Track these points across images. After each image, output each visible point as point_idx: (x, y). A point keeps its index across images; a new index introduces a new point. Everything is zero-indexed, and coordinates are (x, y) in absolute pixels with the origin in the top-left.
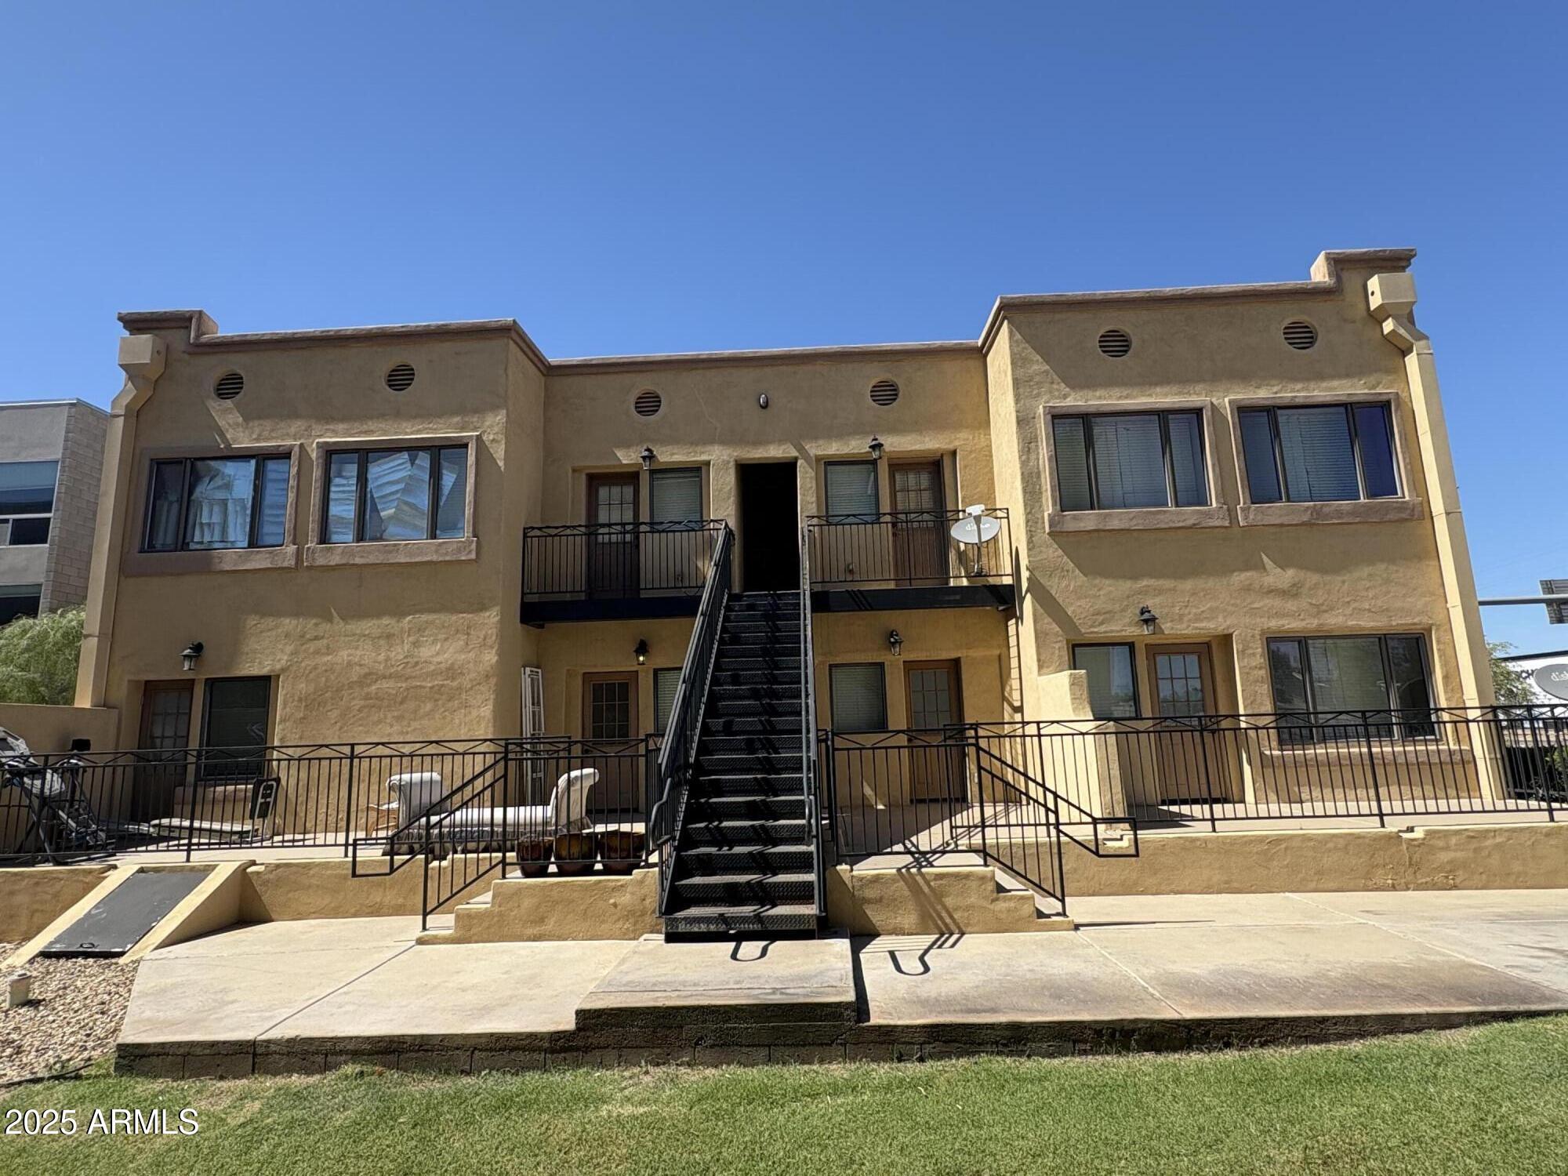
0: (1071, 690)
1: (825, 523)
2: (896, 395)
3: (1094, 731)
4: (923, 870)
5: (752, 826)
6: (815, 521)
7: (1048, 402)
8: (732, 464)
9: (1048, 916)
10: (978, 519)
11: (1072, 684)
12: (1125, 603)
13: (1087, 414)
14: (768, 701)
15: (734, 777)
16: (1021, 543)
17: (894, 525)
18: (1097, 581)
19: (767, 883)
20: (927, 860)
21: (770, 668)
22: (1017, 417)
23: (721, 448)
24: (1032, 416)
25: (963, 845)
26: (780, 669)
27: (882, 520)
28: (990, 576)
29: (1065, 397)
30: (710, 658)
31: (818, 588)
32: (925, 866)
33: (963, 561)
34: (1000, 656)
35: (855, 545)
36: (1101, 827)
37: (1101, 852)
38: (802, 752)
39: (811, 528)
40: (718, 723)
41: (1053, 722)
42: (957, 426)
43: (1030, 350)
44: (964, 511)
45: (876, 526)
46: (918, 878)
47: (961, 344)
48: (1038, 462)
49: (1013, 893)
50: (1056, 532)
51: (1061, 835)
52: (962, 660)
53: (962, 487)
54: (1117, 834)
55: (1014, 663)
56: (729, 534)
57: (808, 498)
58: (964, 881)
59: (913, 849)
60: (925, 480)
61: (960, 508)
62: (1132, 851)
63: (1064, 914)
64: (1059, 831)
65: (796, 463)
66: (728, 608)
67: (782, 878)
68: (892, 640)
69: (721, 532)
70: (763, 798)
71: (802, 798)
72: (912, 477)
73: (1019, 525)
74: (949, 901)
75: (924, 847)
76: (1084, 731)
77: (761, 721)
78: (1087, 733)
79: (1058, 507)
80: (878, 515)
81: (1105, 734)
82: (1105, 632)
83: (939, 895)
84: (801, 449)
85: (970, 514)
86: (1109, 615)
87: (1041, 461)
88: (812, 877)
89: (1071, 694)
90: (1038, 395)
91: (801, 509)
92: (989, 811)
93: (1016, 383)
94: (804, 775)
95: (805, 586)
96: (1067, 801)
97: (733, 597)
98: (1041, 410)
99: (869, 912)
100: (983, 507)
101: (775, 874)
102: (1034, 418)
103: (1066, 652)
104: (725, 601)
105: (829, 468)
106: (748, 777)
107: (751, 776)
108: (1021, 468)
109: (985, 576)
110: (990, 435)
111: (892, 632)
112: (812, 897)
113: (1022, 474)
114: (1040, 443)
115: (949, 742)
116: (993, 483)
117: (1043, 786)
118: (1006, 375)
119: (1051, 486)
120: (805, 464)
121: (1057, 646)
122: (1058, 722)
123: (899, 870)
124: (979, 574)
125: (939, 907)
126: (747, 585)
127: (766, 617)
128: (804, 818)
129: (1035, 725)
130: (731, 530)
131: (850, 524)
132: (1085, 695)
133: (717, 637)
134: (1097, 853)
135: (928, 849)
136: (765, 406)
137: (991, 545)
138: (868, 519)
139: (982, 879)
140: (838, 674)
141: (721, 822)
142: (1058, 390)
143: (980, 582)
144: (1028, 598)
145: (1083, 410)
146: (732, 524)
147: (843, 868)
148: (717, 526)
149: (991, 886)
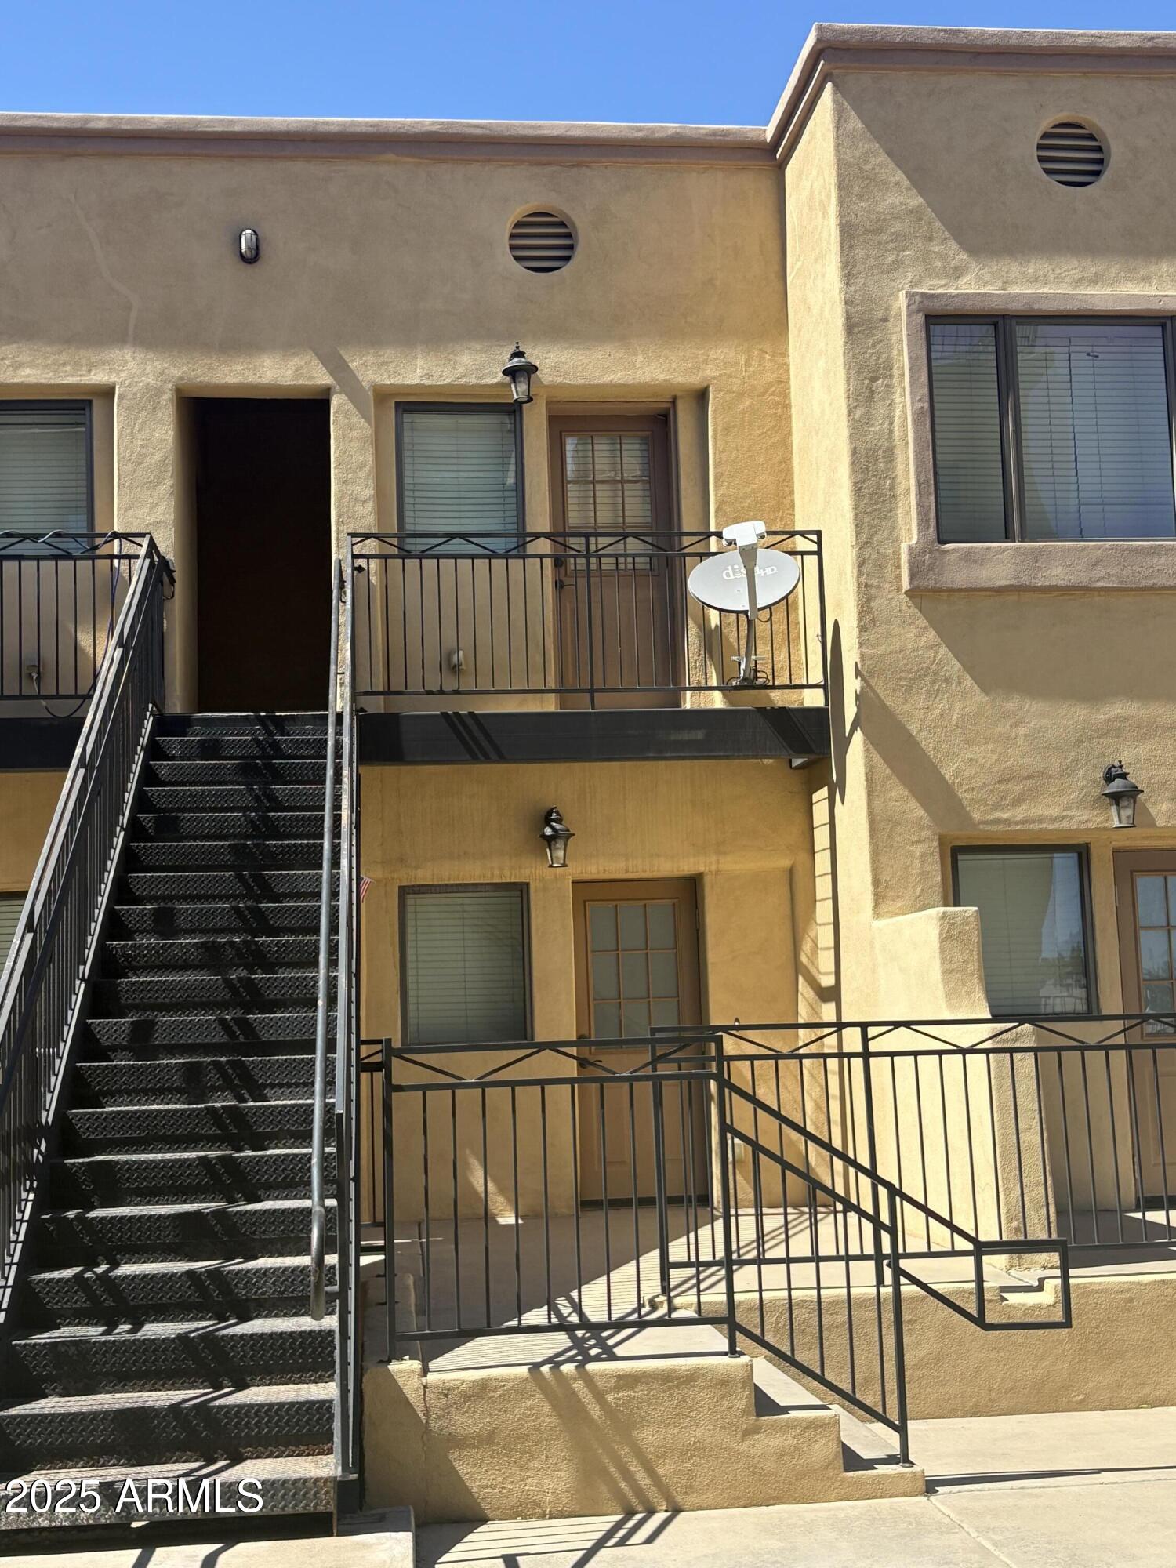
0: (942, 950)
1: (396, 551)
2: (571, 247)
3: (987, 1045)
4: (591, 1367)
5: (191, 1274)
6: (371, 546)
7: (916, 285)
8: (168, 397)
9: (870, 1464)
10: (749, 555)
11: (946, 939)
12: (1072, 756)
13: (1003, 316)
14: (244, 973)
15: (151, 1156)
16: (845, 612)
17: (559, 562)
18: (1011, 706)
19: (221, 1407)
20: (602, 1343)
21: (250, 894)
22: (848, 317)
23: (140, 356)
24: (880, 314)
25: (687, 1306)
26: (276, 898)
27: (531, 549)
28: (773, 687)
29: (958, 273)
30: (105, 869)
31: (375, 706)
32: (597, 1358)
33: (717, 654)
34: (791, 872)
35: (466, 604)
36: (994, 1264)
37: (990, 1318)
38: (312, 1095)
39: (362, 562)
40: (113, 1028)
41: (896, 1025)
42: (715, 330)
43: (882, 157)
44: (719, 535)
45: (516, 564)
46: (578, 1385)
47: (726, 133)
48: (891, 424)
49: (793, 1414)
50: (927, 590)
51: (903, 1280)
52: (708, 881)
53: (716, 478)
54: (1031, 1278)
55: (823, 887)
56: (159, 570)
57: (356, 489)
58: (683, 1390)
59: (574, 1319)
60: (632, 456)
61: (713, 529)
62: (1058, 1316)
63: (904, 1458)
64: (898, 1272)
65: (326, 404)
66: (154, 751)
67: (258, 1394)
68: (548, 831)
69: (137, 564)
70: (223, 1204)
71: (306, 1203)
72: (603, 450)
73: (841, 573)
74: (647, 1437)
75: (596, 1314)
76: (965, 1045)
77: (222, 1022)
78: (972, 1050)
79: (932, 531)
80: (523, 537)
81: (1011, 1051)
82: (1024, 822)
83: (623, 1423)
84: (338, 367)
85: (731, 542)
86: (1036, 782)
87: (897, 426)
88: (327, 1391)
89: (943, 961)
90: (897, 265)
91: (339, 516)
92: (746, 1228)
93: (848, 233)
94: (314, 1151)
95: (340, 698)
96: (923, 1208)
97: (166, 725)
98: (902, 302)
99: (463, 1469)
100: (760, 527)
101: (241, 1386)
102: (886, 320)
103: (938, 866)
104: (146, 733)
105: (407, 418)
106: (185, 1155)
107: (194, 1155)
108: (851, 437)
109: (765, 687)
110: (785, 354)
111: (550, 813)
112: (329, 1438)
113: (854, 452)
114: (896, 380)
115: (663, 1069)
116: (789, 472)
117: (872, 1173)
118: (825, 212)
119: (919, 485)
120: (349, 406)
121: (918, 850)
122: (908, 1024)
123: (535, 1367)
124: (750, 683)
125: (624, 1452)
126: (205, 694)
127: (248, 771)
128: (307, 1252)
129: (858, 1030)
130: (164, 562)
131: (455, 557)
132: (974, 965)
133: (124, 820)
134: (980, 1321)
135: (604, 1318)
136: (252, 258)
137: (779, 615)
138: (498, 545)
139: (723, 1383)
140: (423, 909)
141: (115, 1265)
142: (941, 256)
143: (749, 700)
144: (858, 737)
145: (997, 306)
146: (168, 545)
147: (404, 1368)
148: (128, 548)
149: (742, 1401)
